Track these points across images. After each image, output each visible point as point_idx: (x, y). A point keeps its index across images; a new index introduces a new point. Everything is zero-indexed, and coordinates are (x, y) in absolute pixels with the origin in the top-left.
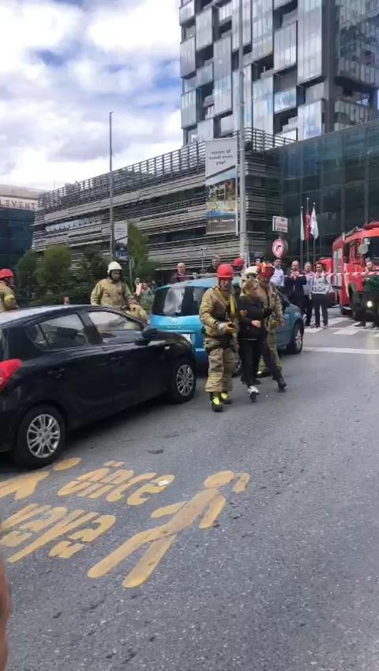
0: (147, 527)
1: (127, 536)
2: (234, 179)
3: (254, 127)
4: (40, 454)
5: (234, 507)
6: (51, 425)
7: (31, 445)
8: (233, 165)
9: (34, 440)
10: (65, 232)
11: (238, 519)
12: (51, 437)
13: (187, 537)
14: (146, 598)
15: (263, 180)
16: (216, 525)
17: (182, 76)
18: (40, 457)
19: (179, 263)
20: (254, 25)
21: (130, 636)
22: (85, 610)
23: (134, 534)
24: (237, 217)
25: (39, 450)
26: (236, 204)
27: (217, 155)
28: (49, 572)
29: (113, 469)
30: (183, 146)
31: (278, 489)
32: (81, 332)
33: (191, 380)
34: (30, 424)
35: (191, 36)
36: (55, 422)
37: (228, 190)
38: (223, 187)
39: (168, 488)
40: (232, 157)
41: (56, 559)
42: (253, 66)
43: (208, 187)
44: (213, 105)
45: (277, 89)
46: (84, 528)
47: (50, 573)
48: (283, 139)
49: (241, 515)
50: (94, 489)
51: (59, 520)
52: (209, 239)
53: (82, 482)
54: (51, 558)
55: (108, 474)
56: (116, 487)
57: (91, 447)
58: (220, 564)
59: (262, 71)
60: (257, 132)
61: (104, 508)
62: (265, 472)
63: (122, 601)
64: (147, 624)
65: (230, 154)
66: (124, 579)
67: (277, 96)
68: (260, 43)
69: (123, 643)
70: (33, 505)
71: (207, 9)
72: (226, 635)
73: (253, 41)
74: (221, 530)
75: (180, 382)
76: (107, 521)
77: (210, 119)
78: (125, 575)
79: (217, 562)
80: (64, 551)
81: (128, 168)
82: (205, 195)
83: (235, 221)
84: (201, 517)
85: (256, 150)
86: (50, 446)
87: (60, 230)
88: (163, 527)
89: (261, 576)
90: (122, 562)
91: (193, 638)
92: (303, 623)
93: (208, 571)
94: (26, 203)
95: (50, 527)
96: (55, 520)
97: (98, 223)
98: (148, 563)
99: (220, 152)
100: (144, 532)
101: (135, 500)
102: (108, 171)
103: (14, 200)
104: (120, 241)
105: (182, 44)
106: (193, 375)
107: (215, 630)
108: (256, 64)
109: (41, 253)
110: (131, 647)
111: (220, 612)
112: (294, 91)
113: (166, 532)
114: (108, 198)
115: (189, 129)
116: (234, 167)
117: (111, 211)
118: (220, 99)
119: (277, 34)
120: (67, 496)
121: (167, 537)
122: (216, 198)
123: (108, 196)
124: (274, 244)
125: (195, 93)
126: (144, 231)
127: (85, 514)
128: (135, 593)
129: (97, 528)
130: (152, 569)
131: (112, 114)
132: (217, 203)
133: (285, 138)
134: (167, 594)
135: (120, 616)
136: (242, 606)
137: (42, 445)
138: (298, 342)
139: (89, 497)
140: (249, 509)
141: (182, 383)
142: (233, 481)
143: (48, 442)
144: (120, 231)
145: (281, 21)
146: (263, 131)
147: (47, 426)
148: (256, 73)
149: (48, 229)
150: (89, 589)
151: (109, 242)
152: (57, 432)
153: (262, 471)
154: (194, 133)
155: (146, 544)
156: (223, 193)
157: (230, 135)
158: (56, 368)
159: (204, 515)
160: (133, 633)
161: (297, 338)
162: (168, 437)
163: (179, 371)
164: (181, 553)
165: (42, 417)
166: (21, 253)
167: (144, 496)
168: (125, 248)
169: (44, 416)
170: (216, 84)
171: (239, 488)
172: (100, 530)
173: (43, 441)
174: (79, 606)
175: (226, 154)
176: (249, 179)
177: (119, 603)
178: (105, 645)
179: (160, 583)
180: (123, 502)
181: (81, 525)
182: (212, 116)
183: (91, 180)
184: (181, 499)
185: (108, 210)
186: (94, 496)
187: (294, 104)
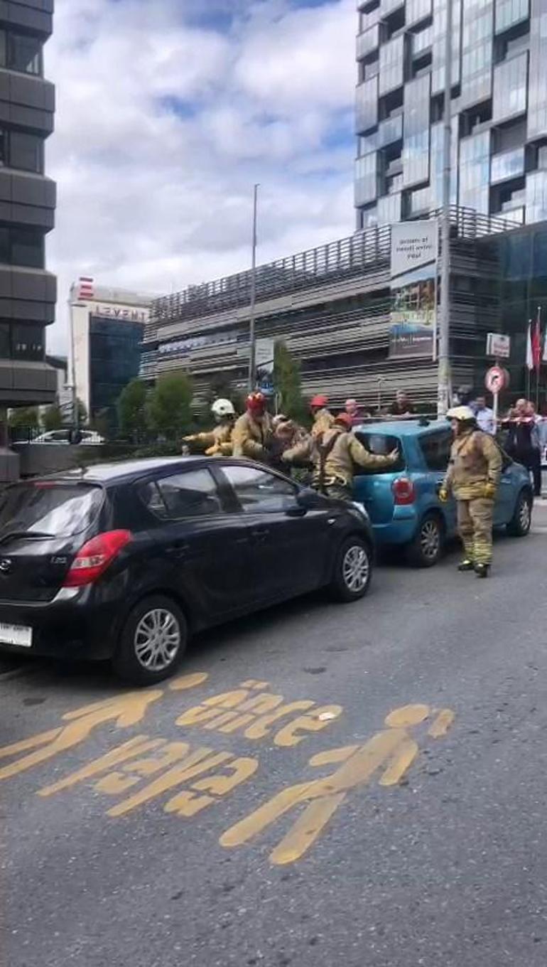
0: (303, 778)
1: (274, 790)
2: (432, 280)
3: (461, 205)
4: (152, 664)
5: (431, 758)
6: (168, 624)
7: (140, 651)
8: (432, 259)
9: (144, 645)
10: (187, 354)
11: (437, 777)
12: (167, 642)
13: (362, 797)
14: (303, 882)
15: (473, 281)
16: (404, 783)
17: (359, 131)
18: (151, 668)
19: (347, 398)
20: (465, 58)
21: (281, 935)
22: (216, 892)
23: (285, 787)
24: (435, 334)
25: (151, 659)
26: (434, 315)
27: (408, 245)
28: (165, 834)
29: (254, 693)
30: (355, 232)
31: (496, 735)
32: (211, 495)
33: (365, 570)
34: (139, 621)
35: (372, 75)
36: (174, 621)
37: (423, 295)
38: (416, 290)
39: (333, 724)
40: (429, 247)
41: (174, 817)
42: (461, 116)
43: (394, 290)
44: (401, 173)
45: (496, 149)
46: (212, 775)
47: (165, 836)
48: (502, 222)
49: (441, 770)
50: (228, 719)
51: (179, 761)
52: (393, 364)
53: (210, 708)
54: (167, 814)
55: (246, 699)
56: (258, 717)
57: (222, 658)
58: (412, 839)
59: (474, 124)
60: (466, 211)
61: (242, 747)
62: (476, 709)
63: (269, 883)
64: (306, 920)
65: (427, 244)
66: (271, 852)
67: (496, 161)
68: (473, 83)
69: (271, 943)
70: (140, 738)
71: (398, 36)
72: (420, 944)
73: (463, 81)
74: (411, 790)
75: (349, 571)
76: (246, 767)
77: (397, 193)
78: (274, 846)
79: (406, 836)
80: (185, 805)
81: (277, 264)
82: (389, 300)
83: (432, 341)
84: (382, 769)
85: (463, 237)
86: (165, 653)
87: (179, 351)
88: (326, 781)
89: (472, 861)
90: (266, 827)
91: (373, 946)
92: (538, 937)
93: (393, 848)
94: (133, 312)
95: (165, 770)
96: (174, 760)
97: (232, 341)
98: (306, 830)
99: (413, 241)
100: (298, 786)
101: (286, 738)
102: (249, 267)
103: (118, 307)
104: (263, 367)
105: (359, 88)
106: (367, 563)
107: (405, 937)
108: (465, 114)
109: (152, 383)
110: (282, 951)
111: (413, 910)
112: (521, 152)
113: (330, 788)
114: (248, 305)
115: (365, 207)
116: (433, 261)
117: (252, 324)
118: (413, 164)
119: (498, 70)
120: (188, 728)
121: (332, 795)
122: (405, 307)
123: (249, 304)
124: (488, 374)
125: (374, 155)
126: (296, 353)
127: (215, 754)
128: (287, 874)
129: (232, 774)
130: (312, 839)
131: (258, 187)
132: (406, 313)
133: (505, 221)
134: (334, 877)
135: (265, 903)
136: (444, 904)
137: (155, 653)
138: (524, 519)
139: (221, 730)
140: (453, 762)
141: (352, 572)
142: (428, 721)
143: (162, 649)
144: (264, 353)
145: (505, 51)
146: (474, 211)
147: (162, 625)
148: (466, 126)
149: (162, 348)
150: (221, 863)
151: (248, 368)
152: (176, 635)
153: (471, 707)
154: (373, 214)
155: (302, 803)
156: (416, 299)
157: (425, 216)
158: (178, 543)
159: (387, 767)
160: (285, 931)
161: (523, 512)
162: (331, 649)
163: (347, 556)
164: (353, 819)
165: (156, 613)
166: (125, 381)
167: (297, 733)
168: (270, 376)
169: (159, 611)
170: (406, 142)
171: (438, 730)
172: (236, 779)
173: (157, 646)
174: (207, 885)
175: (421, 244)
176: (454, 279)
177: (265, 885)
178: (246, 944)
179: (322, 860)
180: (268, 740)
181: (210, 769)
182: (401, 188)
183: (224, 280)
184: (353, 742)
185: (248, 323)
186: (227, 729)
187: (519, 170)
